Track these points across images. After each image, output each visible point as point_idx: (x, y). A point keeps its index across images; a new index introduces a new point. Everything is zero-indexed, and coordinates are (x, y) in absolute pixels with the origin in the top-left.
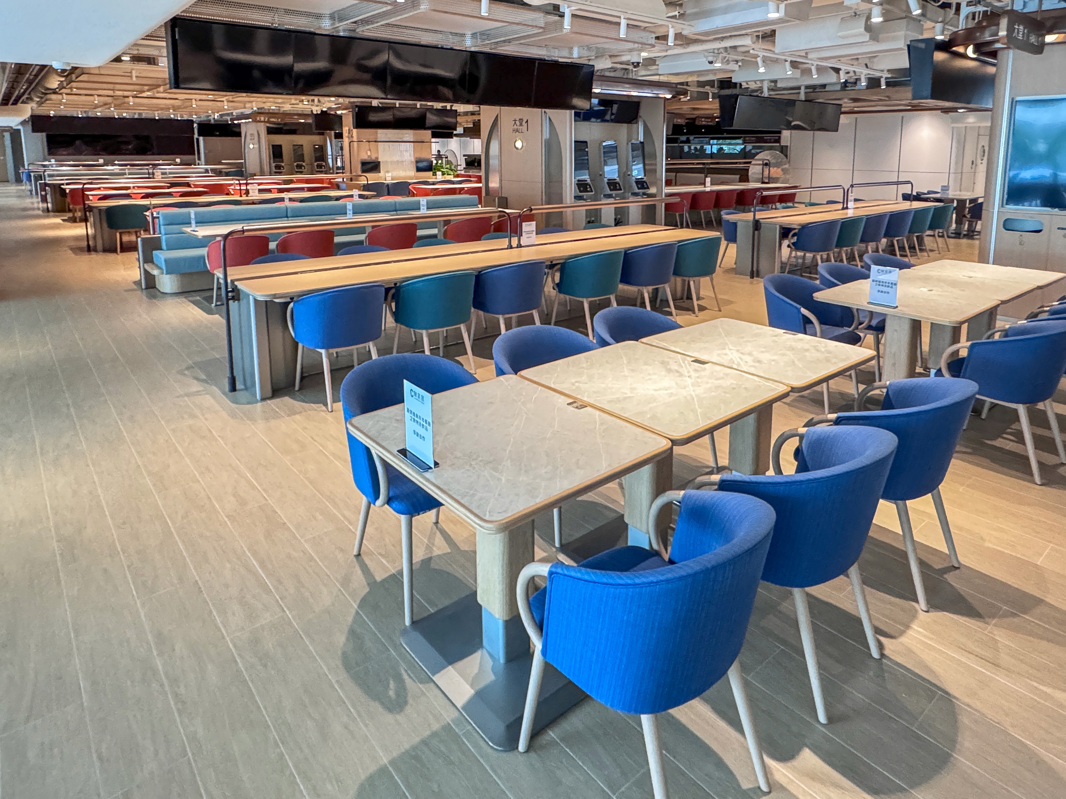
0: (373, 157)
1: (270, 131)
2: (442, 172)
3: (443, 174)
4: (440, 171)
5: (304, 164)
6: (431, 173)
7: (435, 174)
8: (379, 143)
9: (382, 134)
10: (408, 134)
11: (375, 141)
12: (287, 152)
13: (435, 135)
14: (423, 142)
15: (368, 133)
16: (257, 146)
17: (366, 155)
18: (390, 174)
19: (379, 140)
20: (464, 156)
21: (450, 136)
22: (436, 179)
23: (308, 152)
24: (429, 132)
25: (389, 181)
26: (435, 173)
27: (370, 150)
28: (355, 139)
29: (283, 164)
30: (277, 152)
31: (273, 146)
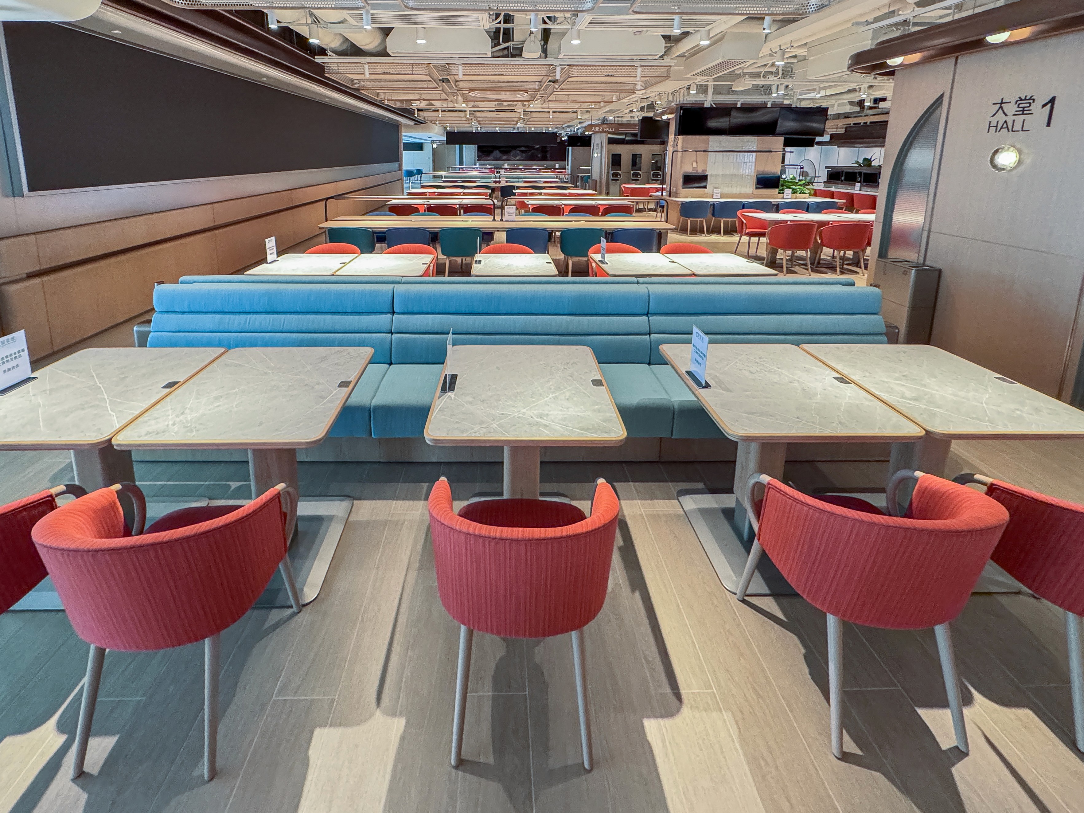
0: (700, 171)
1: (611, 141)
2: (793, 189)
3: (794, 192)
4: (790, 188)
5: (640, 172)
6: (777, 190)
7: (782, 192)
8: (710, 153)
9: (714, 141)
10: (752, 142)
11: (704, 151)
12: (626, 160)
13: (788, 143)
14: (771, 152)
15: (697, 141)
16: (599, 155)
17: (690, 168)
18: (719, 191)
19: (710, 149)
20: (826, 167)
21: (810, 143)
22: (783, 198)
23: (646, 161)
24: (781, 139)
25: (717, 199)
26: (783, 190)
27: (696, 162)
28: (679, 148)
29: (620, 172)
30: (616, 160)
31: (613, 155)
